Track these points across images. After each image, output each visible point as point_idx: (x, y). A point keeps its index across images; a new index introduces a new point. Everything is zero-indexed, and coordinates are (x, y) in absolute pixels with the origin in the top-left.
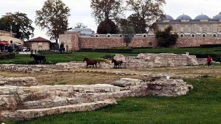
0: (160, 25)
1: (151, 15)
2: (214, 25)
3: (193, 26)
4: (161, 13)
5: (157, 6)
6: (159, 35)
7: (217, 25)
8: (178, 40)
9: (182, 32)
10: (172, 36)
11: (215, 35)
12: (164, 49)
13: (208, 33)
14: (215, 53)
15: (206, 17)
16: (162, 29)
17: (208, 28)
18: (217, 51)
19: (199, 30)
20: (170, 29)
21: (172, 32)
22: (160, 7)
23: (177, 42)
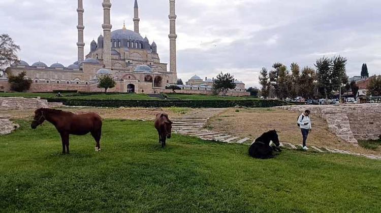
0: (14, 70)
1: (4, 59)
2: (68, 73)
3: (48, 73)
4: (15, 59)
5: (11, 50)
6: (12, 79)
7: (71, 73)
8: (32, 85)
9: (37, 78)
10: (26, 81)
11: (68, 82)
12: (16, 93)
13: (62, 80)
14: (66, 98)
15: (61, 66)
16: (16, 74)
17: (63, 76)
18: (69, 96)
19: (54, 77)
20: (23, 74)
21: (26, 77)
22: (14, 53)
23: (31, 87)
